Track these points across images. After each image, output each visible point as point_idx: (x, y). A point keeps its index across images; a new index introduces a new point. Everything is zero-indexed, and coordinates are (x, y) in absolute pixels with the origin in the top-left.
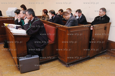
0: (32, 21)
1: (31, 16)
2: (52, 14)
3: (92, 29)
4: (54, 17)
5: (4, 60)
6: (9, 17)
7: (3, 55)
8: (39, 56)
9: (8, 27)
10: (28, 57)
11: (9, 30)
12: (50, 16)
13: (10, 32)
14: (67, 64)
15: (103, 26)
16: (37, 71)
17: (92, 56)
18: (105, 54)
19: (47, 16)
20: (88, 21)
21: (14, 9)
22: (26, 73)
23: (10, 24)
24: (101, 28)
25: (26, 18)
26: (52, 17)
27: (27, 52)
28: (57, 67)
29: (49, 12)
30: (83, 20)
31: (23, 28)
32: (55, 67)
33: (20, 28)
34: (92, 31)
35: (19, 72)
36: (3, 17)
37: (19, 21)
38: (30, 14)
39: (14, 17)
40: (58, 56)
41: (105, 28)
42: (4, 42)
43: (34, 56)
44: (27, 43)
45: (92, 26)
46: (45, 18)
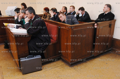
0: (32, 19)
1: (32, 15)
2: (54, 12)
3: (96, 27)
4: (56, 16)
5: (5, 61)
6: (8, 16)
7: (4, 56)
8: (41, 56)
9: (8, 27)
10: (30, 58)
11: (9, 30)
12: (52, 14)
13: (10, 32)
14: (70, 63)
15: (107, 23)
16: (40, 71)
17: (97, 55)
18: (110, 53)
19: (48, 15)
20: (91, 19)
21: (14, 8)
22: (28, 74)
23: (10, 24)
24: (105, 26)
25: (26, 17)
26: (54, 15)
27: (28, 52)
28: (60, 67)
29: (51, 10)
30: (86, 18)
31: (24, 28)
32: (58, 68)
33: (21, 28)
34: (96, 29)
35: (21, 74)
36: (2, 16)
37: (19, 21)
38: (31, 13)
39: (14, 16)
40: (61, 56)
41: (110, 26)
42: (5, 43)
43: (36, 57)
44: (28, 42)
45: (96, 24)
46: (46, 16)
